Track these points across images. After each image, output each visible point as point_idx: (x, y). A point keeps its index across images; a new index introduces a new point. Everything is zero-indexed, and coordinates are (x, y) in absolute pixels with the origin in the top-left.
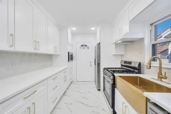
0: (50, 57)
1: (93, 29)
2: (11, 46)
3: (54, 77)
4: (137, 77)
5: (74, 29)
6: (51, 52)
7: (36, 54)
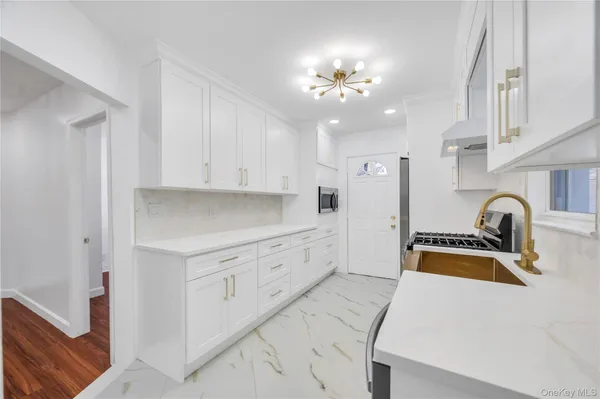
0: (276, 201)
1: (390, 112)
2: (206, 182)
3: (275, 242)
4: (492, 259)
5: (335, 122)
6: (275, 188)
7: (246, 195)
